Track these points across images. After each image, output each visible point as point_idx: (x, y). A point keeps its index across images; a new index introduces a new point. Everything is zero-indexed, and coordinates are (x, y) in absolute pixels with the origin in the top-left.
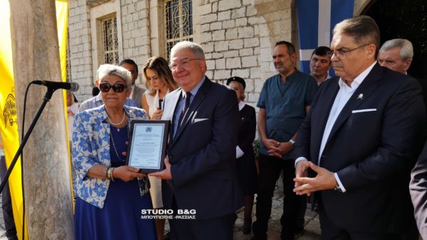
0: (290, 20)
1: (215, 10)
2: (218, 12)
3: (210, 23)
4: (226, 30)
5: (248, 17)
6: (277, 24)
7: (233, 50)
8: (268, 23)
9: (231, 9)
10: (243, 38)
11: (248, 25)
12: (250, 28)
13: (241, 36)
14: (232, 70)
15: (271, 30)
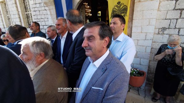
0: (55, 10)
1: (35, 3)
2: (36, 4)
3: (34, 8)
4: (39, 11)
5: (45, 7)
6: (52, 10)
7: (42, 19)
8: (49, 10)
9: (39, 3)
10: (44, 15)
11: (45, 10)
12: (46, 11)
13: (44, 14)
14: (43, 25)
15: (51, 12)
